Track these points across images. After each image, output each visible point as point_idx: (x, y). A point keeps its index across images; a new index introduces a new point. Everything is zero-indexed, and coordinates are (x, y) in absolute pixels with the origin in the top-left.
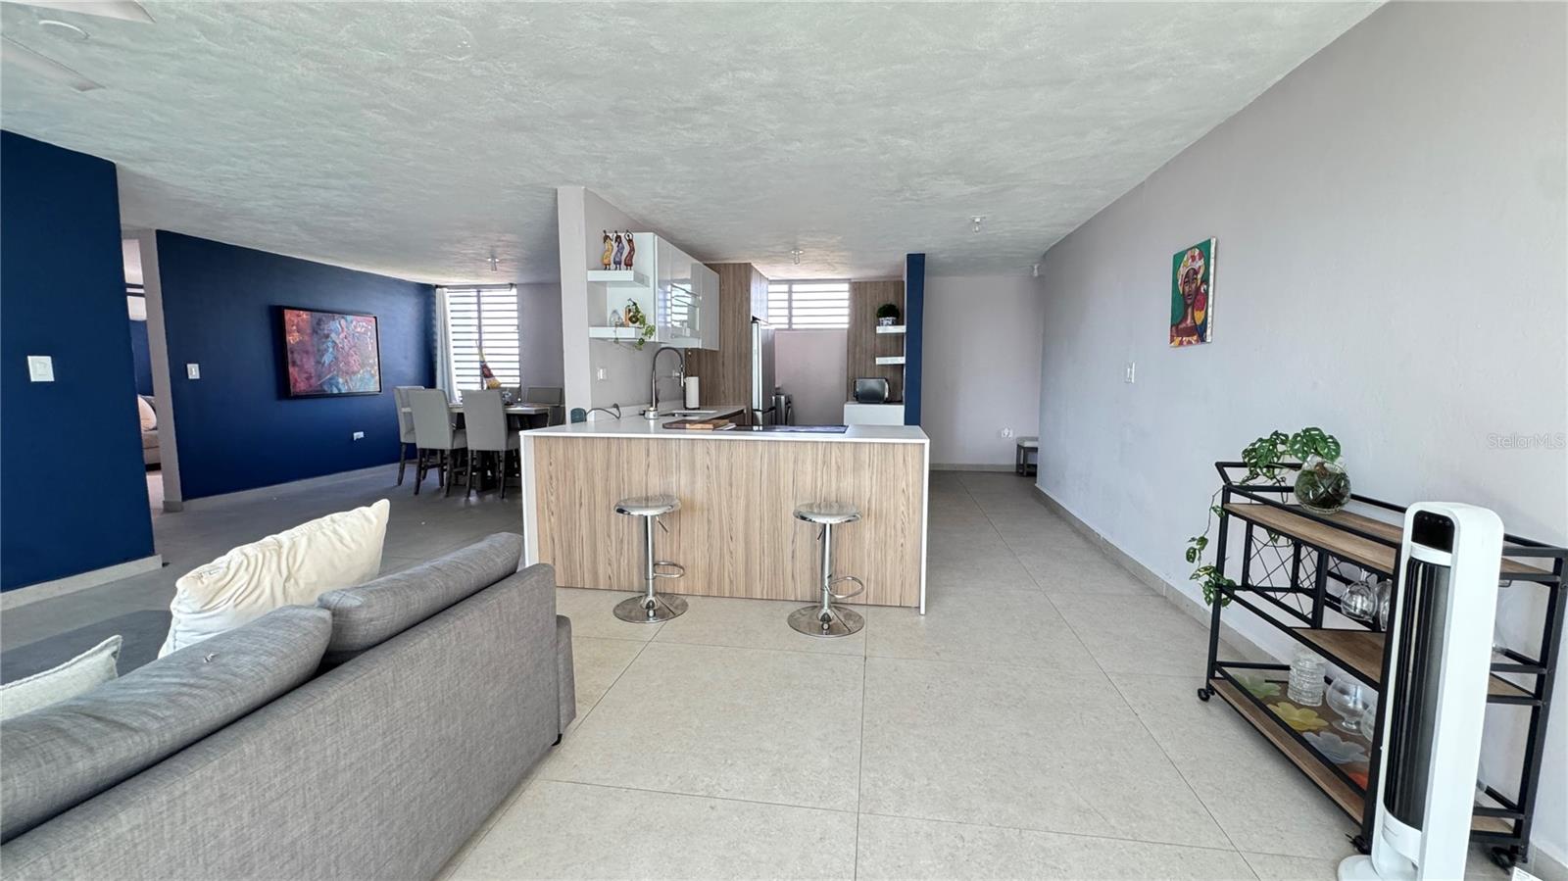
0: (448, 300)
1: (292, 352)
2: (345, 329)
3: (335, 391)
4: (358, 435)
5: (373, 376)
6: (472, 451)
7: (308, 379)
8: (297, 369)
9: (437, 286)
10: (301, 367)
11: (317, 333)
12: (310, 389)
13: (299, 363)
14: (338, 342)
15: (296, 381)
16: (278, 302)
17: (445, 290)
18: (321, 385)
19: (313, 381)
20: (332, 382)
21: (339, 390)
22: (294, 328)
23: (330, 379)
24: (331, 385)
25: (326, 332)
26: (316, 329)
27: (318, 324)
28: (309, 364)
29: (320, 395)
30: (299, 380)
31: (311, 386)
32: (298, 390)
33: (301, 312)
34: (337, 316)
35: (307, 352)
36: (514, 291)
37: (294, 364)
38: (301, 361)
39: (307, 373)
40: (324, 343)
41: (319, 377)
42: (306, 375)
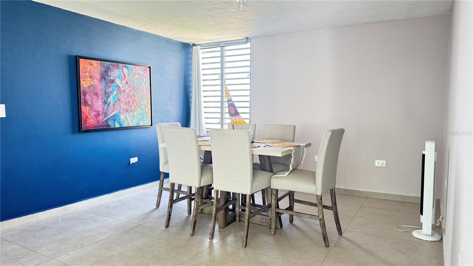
0: (201, 56)
1: (85, 94)
2: (127, 76)
3: (117, 126)
4: (134, 160)
5: (147, 113)
6: (217, 191)
7: (97, 115)
8: (88, 108)
9: (194, 45)
10: (91, 106)
11: (105, 79)
12: (98, 124)
13: (89, 103)
14: (121, 86)
15: (87, 117)
16: (76, 52)
17: (199, 47)
18: (106, 121)
19: (100, 118)
20: (115, 118)
21: (120, 124)
22: (88, 74)
23: (114, 116)
24: (114, 120)
25: (112, 78)
26: (104, 76)
27: (106, 72)
28: (98, 105)
29: (106, 129)
30: (89, 117)
31: (98, 121)
32: (88, 125)
33: (93, 61)
34: (121, 65)
35: (96, 94)
36: (248, 45)
37: (86, 103)
38: (92, 102)
39: (96, 111)
40: (110, 87)
41: (105, 114)
42: (95, 113)
